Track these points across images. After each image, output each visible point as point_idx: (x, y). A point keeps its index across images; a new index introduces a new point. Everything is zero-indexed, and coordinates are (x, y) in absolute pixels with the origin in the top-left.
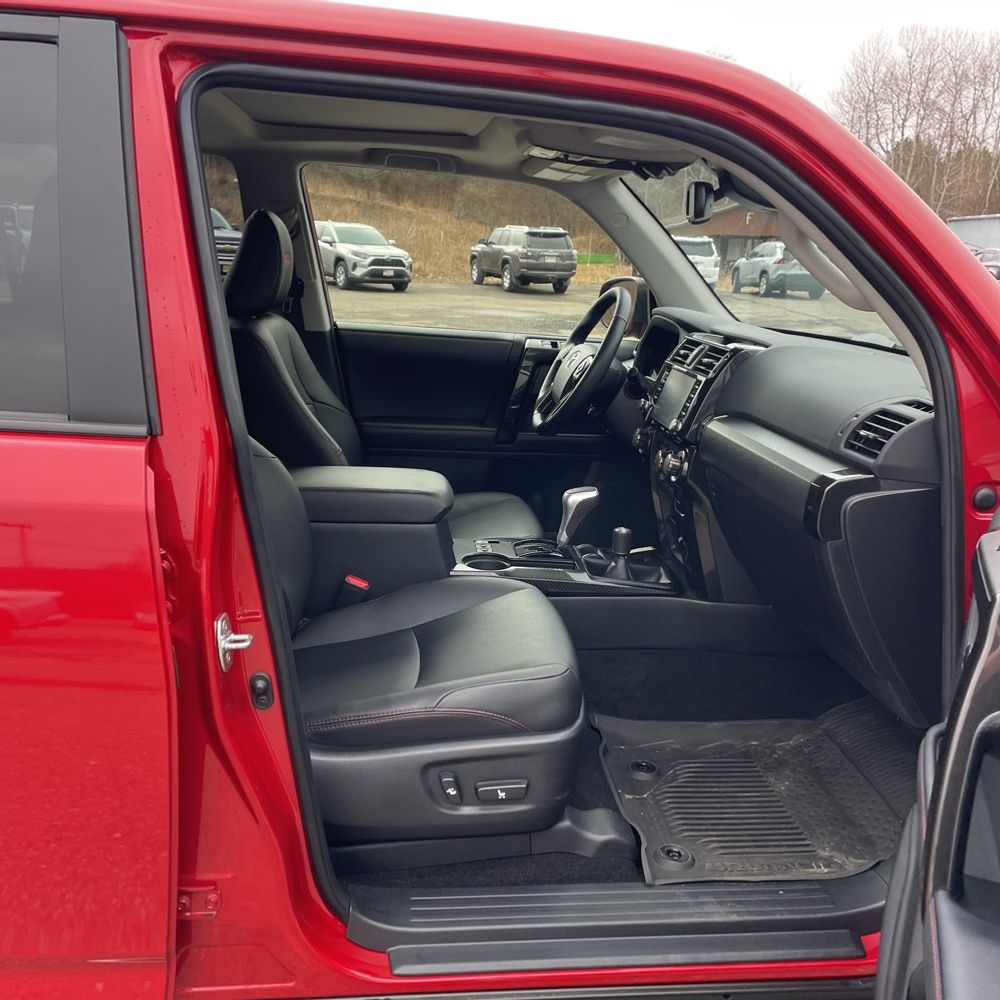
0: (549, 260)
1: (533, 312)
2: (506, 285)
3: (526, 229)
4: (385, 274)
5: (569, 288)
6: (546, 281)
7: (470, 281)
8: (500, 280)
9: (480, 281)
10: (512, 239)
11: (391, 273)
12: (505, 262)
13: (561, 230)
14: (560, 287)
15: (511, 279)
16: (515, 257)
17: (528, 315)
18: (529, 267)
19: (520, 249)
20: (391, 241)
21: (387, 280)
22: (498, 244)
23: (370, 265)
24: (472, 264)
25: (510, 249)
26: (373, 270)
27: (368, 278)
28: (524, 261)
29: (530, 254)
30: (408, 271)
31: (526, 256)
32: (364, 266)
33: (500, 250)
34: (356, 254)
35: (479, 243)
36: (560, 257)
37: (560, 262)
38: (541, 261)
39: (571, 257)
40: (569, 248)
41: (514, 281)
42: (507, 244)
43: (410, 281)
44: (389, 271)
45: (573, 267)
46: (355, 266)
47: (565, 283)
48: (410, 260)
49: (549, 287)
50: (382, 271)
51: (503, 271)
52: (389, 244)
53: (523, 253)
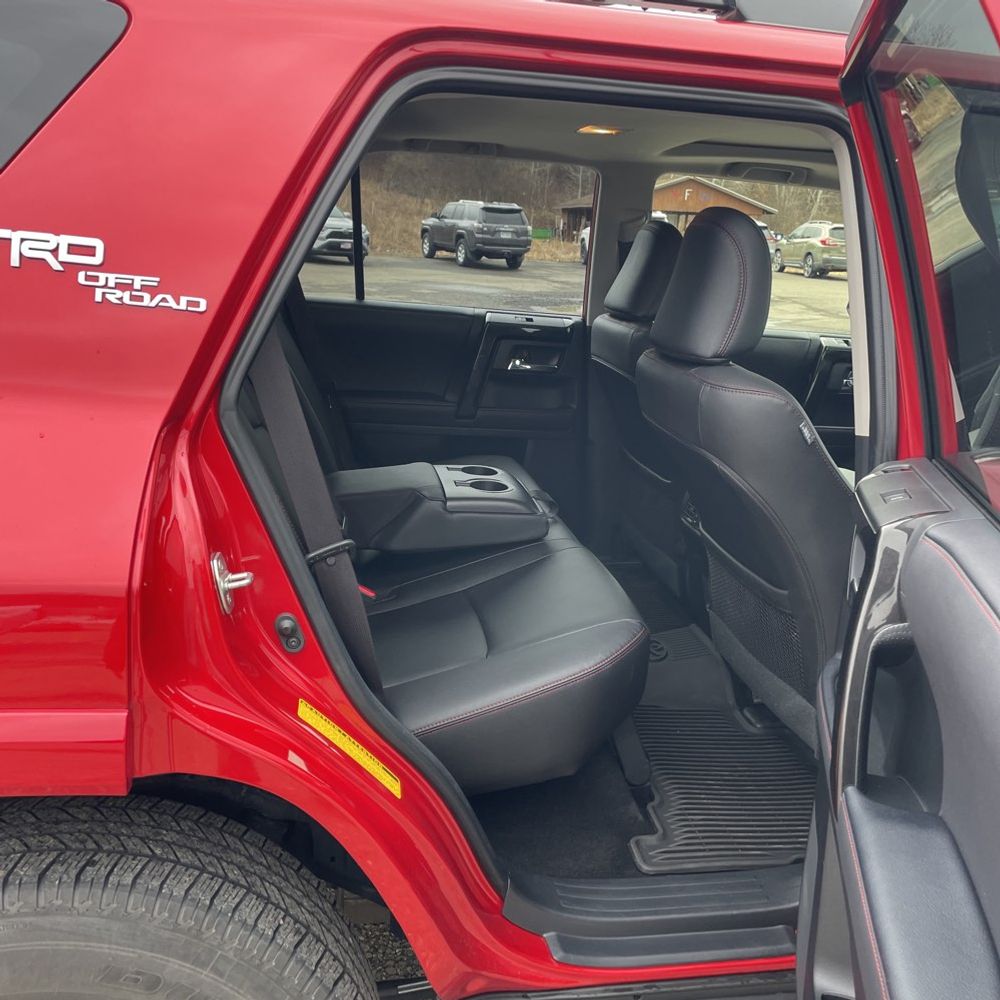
0: (504, 236)
1: (498, 288)
2: (461, 260)
3: (481, 204)
4: (342, 246)
5: (523, 264)
6: (500, 256)
7: (422, 255)
8: (454, 254)
9: (431, 255)
10: (467, 213)
11: (348, 246)
12: (460, 236)
13: (515, 206)
14: (514, 263)
15: (466, 254)
16: (470, 233)
17: (493, 291)
18: (485, 242)
19: (476, 224)
20: (346, 214)
21: (344, 252)
22: (452, 218)
23: (327, 237)
24: (423, 237)
25: (464, 223)
26: (330, 242)
27: (325, 250)
28: (480, 236)
29: (485, 229)
30: (366, 244)
31: (481, 231)
32: (323, 239)
33: (454, 224)
35: (432, 216)
36: (515, 233)
37: (516, 238)
38: (496, 236)
39: (526, 233)
40: (524, 223)
41: (469, 255)
42: (461, 218)
43: (367, 254)
44: (346, 244)
45: (528, 243)
47: (519, 260)
48: (367, 232)
49: (503, 262)
50: (339, 244)
51: (457, 245)
52: (345, 217)
53: (478, 228)
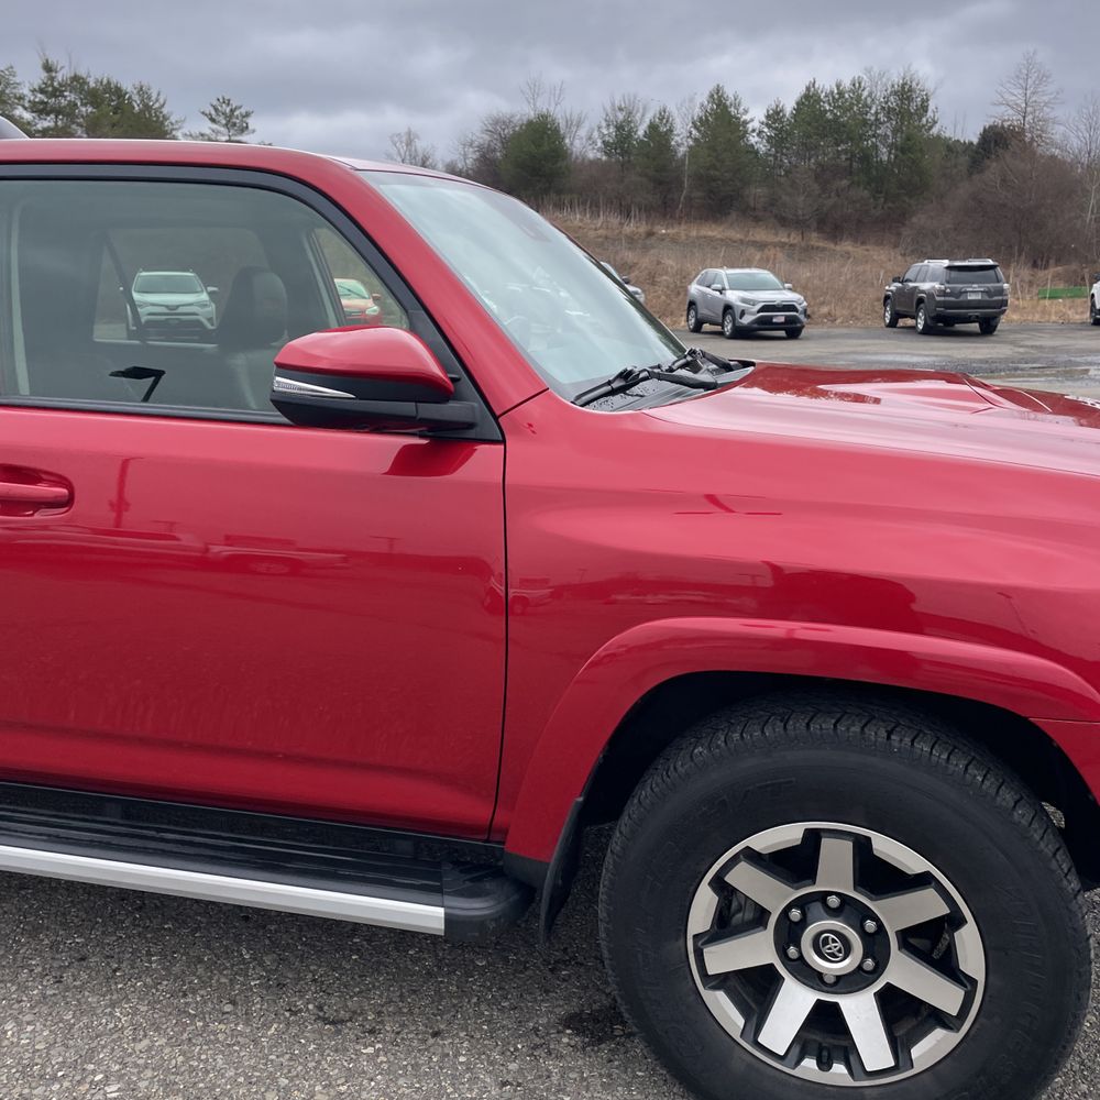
0: (971, 297)
1: (936, 356)
2: (920, 327)
3: (946, 263)
4: (774, 320)
5: (999, 327)
6: (968, 320)
7: (883, 325)
8: (914, 321)
9: (893, 324)
10: (931, 276)
11: (782, 320)
12: (921, 300)
13: (990, 262)
14: (988, 327)
15: (925, 320)
16: (930, 295)
17: (927, 359)
18: (947, 305)
19: (937, 286)
20: (787, 285)
21: (778, 327)
22: (915, 281)
23: (759, 312)
24: (885, 305)
25: (926, 286)
26: (762, 316)
27: (756, 326)
28: (942, 299)
29: (948, 290)
30: (802, 317)
31: (943, 293)
32: (752, 314)
33: (916, 288)
34: (744, 301)
35: (894, 281)
36: (987, 292)
37: (987, 298)
38: (961, 299)
39: (1001, 292)
40: (998, 281)
41: (929, 322)
42: (924, 281)
43: (803, 327)
44: (780, 318)
45: (1004, 303)
46: (743, 313)
47: (993, 323)
48: (805, 304)
49: (975, 327)
50: (772, 317)
51: (918, 311)
52: (784, 289)
53: (940, 291)
